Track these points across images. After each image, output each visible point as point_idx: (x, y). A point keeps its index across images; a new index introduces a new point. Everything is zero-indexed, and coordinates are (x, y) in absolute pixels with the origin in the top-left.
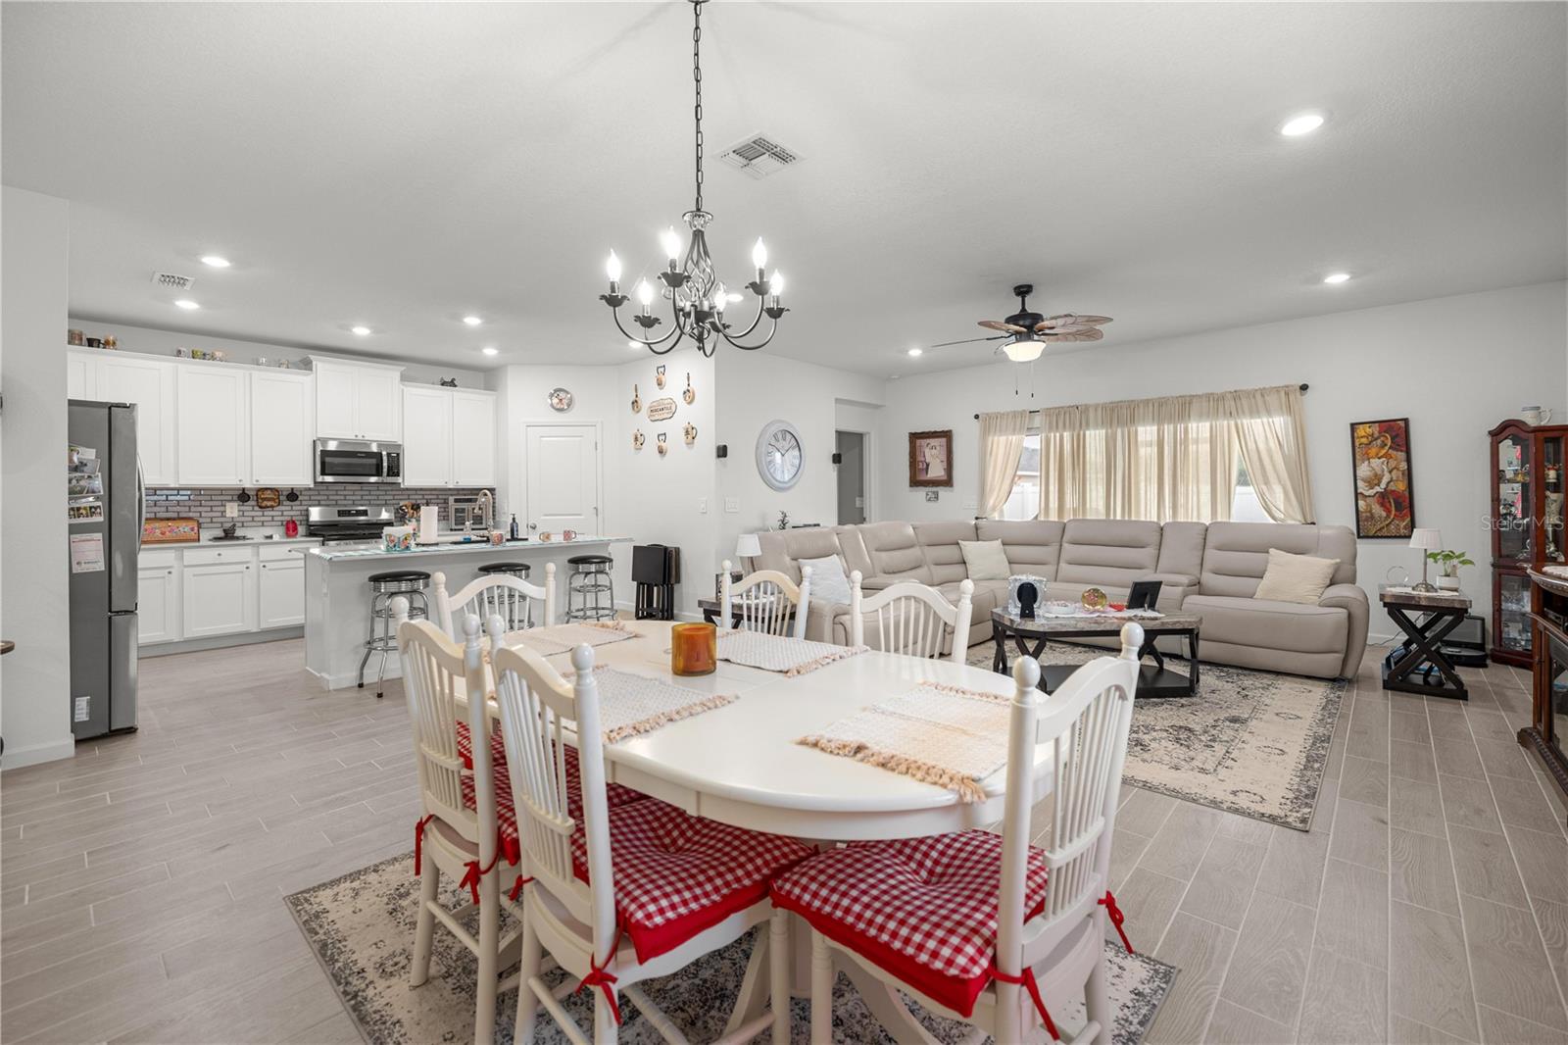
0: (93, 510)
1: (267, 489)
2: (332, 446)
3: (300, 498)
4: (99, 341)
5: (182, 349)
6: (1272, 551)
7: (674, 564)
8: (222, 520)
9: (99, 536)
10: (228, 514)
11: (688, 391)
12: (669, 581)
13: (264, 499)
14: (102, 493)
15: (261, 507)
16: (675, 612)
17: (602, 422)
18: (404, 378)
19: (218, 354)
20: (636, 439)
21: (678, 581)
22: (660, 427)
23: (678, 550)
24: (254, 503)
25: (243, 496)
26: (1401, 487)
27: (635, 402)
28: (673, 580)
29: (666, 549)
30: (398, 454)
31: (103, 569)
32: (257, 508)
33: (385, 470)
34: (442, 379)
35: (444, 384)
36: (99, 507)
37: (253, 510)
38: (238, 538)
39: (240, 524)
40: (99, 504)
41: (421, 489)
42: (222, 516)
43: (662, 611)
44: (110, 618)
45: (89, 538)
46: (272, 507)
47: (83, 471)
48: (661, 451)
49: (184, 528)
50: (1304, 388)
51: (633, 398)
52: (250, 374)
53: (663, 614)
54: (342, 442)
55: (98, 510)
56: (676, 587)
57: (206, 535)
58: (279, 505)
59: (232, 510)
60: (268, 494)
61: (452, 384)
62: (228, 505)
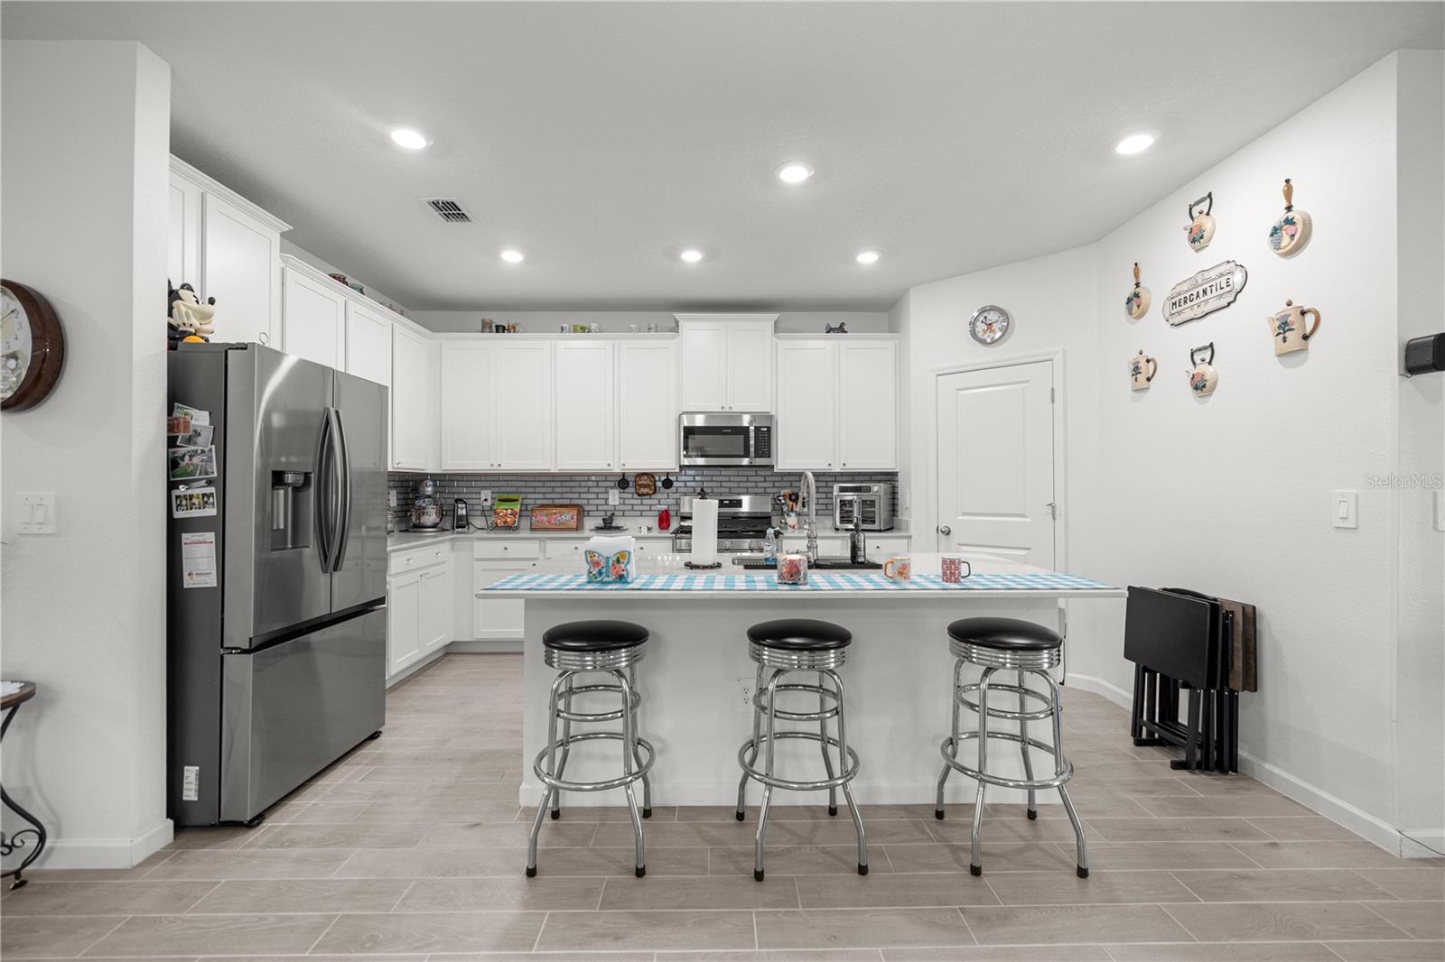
0: (206, 499)
1: (644, 474)
2: (700, 421)
3: (675, 484)
4: (504, 327)
5: (564, 325)
7: (1238, 644)
8: (605, 508)
9: (210, 536)
10: (611, 502)
11: (1289, 222)
12: (1225, 680)
13: (641, 486)
14: (215, 475)
15: (639, 495)
16: (1243, 753)
17: (1065, 352)
18: (777, 328)
19: (593, 326)
20: (1136, 370)
21: (1252, 682)
22: (1197, 334)
23: (1250, 615)
24: (633, 490)
25: (622, 482)
27: (1134, 300)
28: (1236, 681)
29: (1215, 606)
30: (769, 428)
31: (215, 585)
32: (636, 496)
33: (752, 449)
34: (828, 325)
35: (830, 330)
36: (212, 494)
37: (633, 498)
38: (618, 528)
39: (621, 513)
40: (212, 490)
41: (789, 474)
42: (607, 504)
43: (1205, 746)
44: (222, 658)
45: (201, 539)
46: (647, 494)
47: (195, 444)
48: (1200, 385)
49: (568, 517)
51: (1131, 289)
52: (619, 344)
53: (1207, 754)
54: (708, 414)
55: (211, 500)
56: (1244, 696)
57: (590, 523)
58: (655, 493)
59: (614, 497)
60: (645, 480)
61: (841, 329)
62: (611, 491)
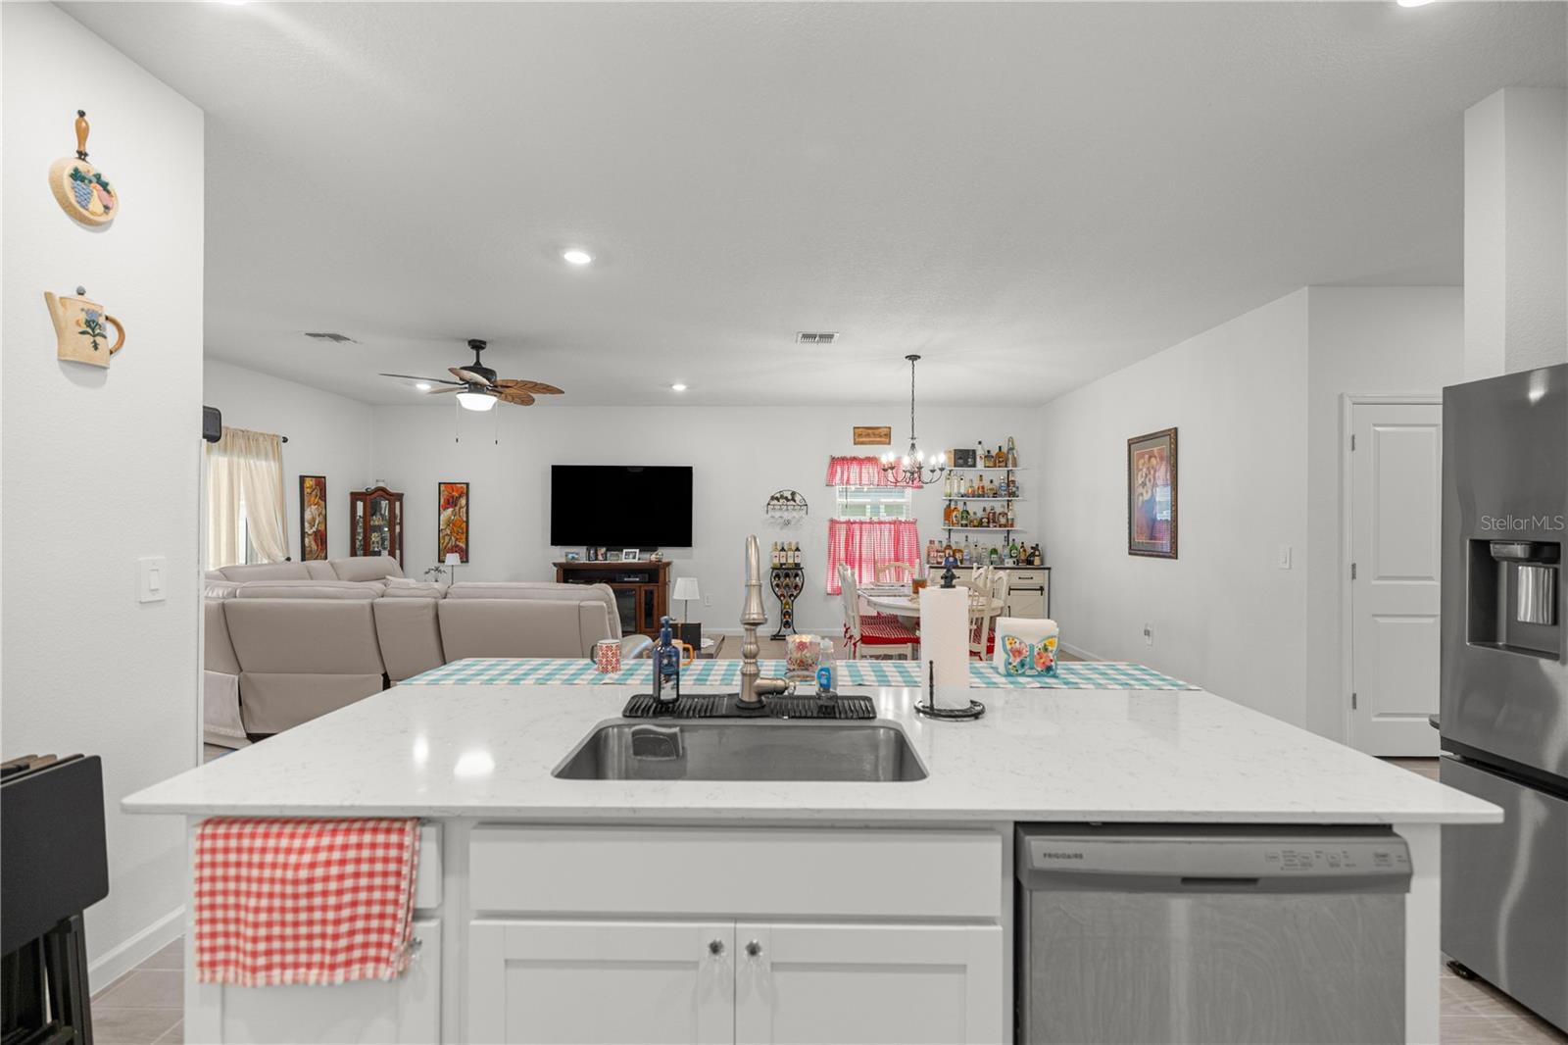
6: (388, 577)
26: (323, 528)
50: (285, 440)
